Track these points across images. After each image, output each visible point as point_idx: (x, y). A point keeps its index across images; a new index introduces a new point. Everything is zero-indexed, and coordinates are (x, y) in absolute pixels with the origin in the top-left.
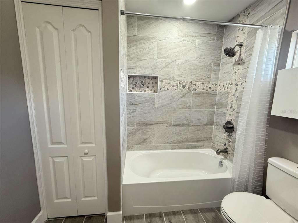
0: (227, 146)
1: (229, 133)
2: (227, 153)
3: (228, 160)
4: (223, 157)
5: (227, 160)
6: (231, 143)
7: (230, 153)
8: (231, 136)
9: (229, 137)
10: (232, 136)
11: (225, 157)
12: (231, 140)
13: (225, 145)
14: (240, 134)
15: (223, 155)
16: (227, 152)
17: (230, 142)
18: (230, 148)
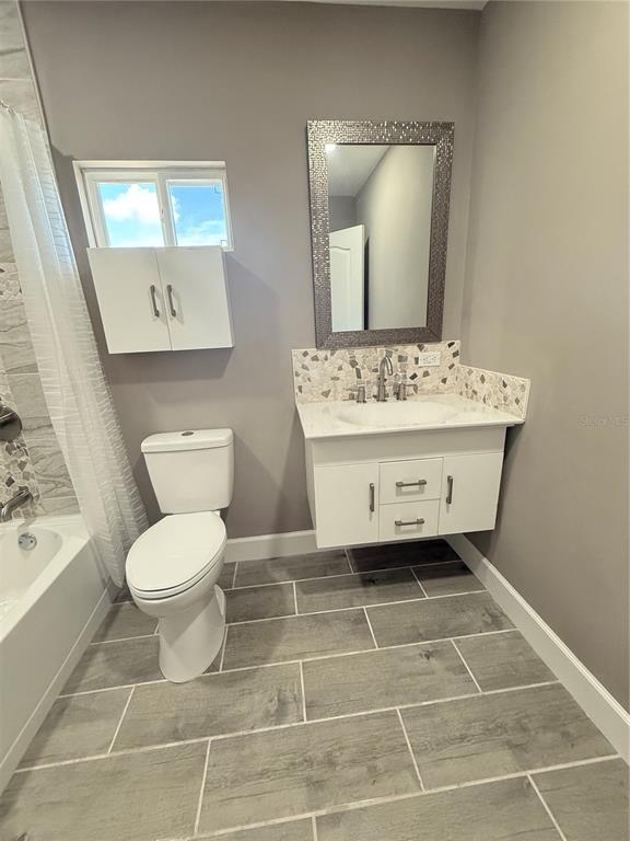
0: (19, 482)
1: (10, 441)
2: (29, 500)
3: (42, 515)
4: (21, 521)
5: (38, 520)
6: (28, 468)
7: (38, 496)
8: (18, 447)
9: (14, 452)
10: (24, 445)
11: (27, 515)
12: (23, 459)
13: (10, 482)
14: (65, 419)
15: (18, 515)
16: (28, 497)
17: (22, 465)
18: (31, 480)
